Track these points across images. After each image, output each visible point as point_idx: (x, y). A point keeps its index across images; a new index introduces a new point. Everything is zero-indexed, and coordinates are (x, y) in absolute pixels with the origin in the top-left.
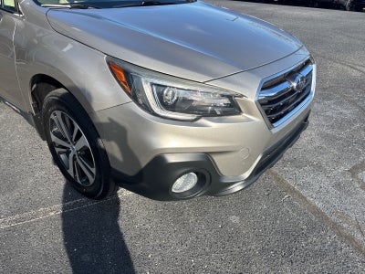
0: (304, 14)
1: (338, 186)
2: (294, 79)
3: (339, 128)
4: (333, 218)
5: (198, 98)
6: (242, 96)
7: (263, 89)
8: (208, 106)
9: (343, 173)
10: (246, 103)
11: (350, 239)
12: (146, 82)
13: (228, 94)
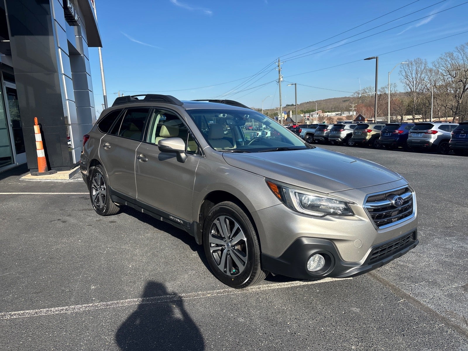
0: (425, 160)
1: (451, 296)
2: (392, 199)
3: (458, 258)
4: (443, 314)
5: (324, 204)
6: (354, 203)
7: (368, 201)
8: (331, 208)
9: (457, 288)
10: (357, 208)
11: (456, 328)
12: (292, 192)
13: (344, 201)
